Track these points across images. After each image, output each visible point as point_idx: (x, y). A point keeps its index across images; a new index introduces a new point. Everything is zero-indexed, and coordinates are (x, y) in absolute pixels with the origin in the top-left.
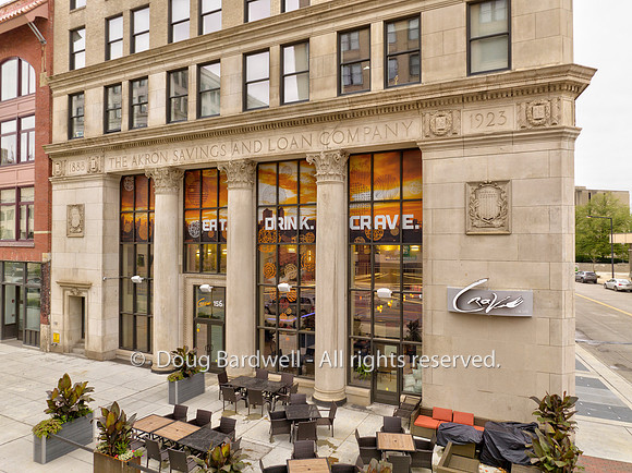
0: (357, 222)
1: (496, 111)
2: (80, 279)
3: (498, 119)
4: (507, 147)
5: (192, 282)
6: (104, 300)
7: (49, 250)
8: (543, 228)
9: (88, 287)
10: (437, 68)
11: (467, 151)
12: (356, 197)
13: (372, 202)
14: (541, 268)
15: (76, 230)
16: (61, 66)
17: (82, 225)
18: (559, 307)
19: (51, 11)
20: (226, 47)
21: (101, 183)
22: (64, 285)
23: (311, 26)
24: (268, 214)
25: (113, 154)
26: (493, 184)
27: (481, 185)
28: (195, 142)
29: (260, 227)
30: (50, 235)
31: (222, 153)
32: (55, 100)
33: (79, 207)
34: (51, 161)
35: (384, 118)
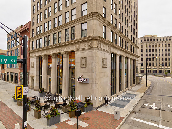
0: (70, 65)
1: (85, 44)
2: (33, 76)
3: (85, 46)
4: (86, 51)
5: (49, 76)
6: (36, 79)
7: (29, 70)
8: (90, 66)
9: (34, 77)
10: (77, 36)
11: (81, 52)
12: (70, 60)
13: (72, 61)
14: (90, 74)
15: (33, 67)
16: (31, 36)
17: (33, 66)
18: (93, 81)
19: (30, 26)
20: (51, 33)
21: (36, 58)
22: (31, 76)
23: (61, 29)
24: (58, 63)
25: (37, 52)
26: (84, 58)
27: (82, 58)
28: (47, 50)
29: (57, 66)
30: (29, 67)
31: (51, 52)
32: (30, 42)
33: (33, 62)
34: (30, 54)
35: (71, 46)
